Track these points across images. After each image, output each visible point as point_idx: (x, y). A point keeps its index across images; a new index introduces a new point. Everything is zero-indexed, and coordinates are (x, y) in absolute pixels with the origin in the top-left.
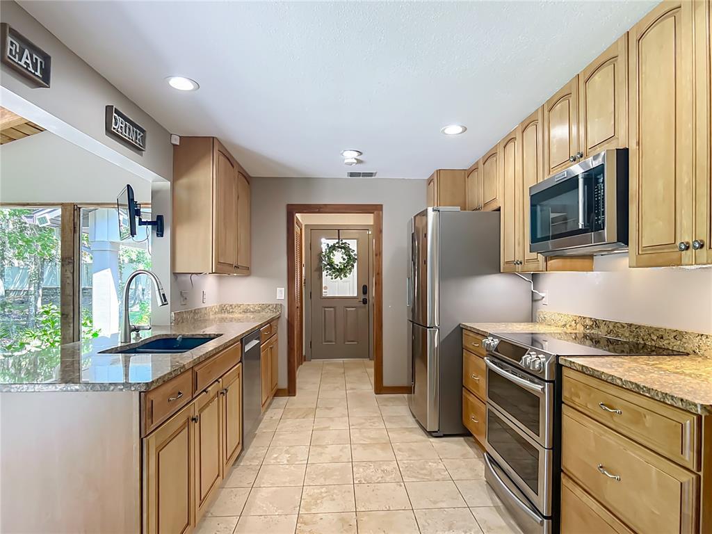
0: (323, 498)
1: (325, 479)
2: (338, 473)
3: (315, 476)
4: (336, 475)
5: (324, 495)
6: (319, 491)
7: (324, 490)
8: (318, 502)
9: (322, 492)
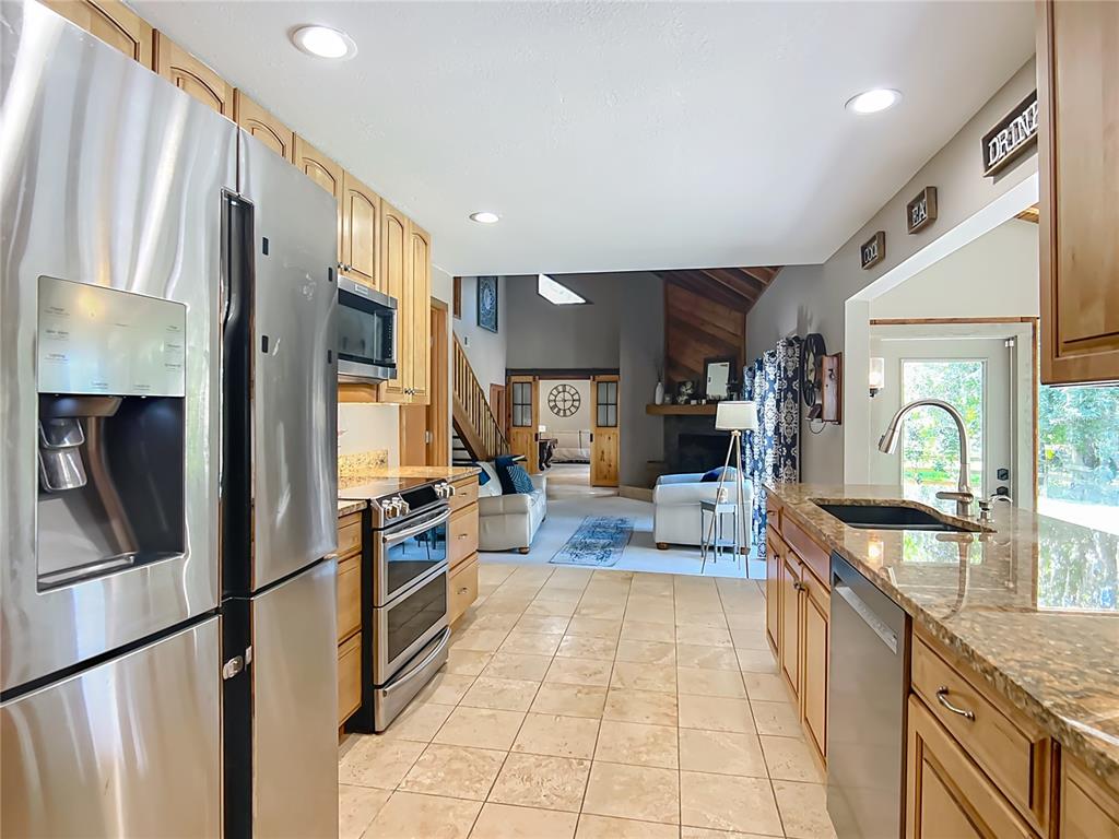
0: (645, 745)
1: (641, 778)
2: (617, 788)
3: (661, 787)
4: (621, 784)
5: (643, 749)
6: (652, 756)
7: (644, 758)
8: (652, 740)
9: (648, 753)
